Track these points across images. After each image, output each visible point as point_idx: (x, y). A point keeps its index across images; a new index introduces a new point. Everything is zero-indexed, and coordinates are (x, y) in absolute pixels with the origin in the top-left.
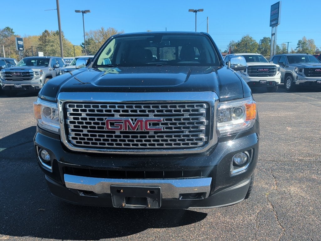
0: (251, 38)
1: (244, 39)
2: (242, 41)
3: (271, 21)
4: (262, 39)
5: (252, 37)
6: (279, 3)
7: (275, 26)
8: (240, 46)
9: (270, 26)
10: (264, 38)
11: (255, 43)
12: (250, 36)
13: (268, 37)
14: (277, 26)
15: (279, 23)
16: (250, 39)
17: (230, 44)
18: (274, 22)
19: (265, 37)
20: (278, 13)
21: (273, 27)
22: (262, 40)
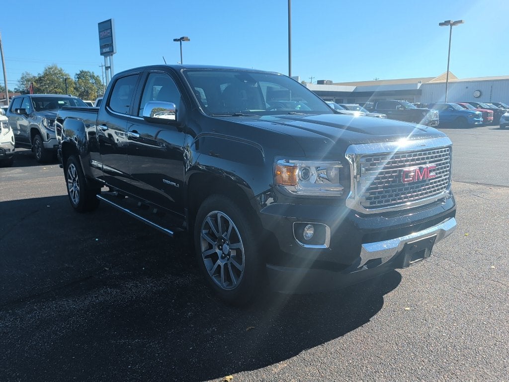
0: (61, 70)
1: (50, 72)
2: (46, 75)
3: (102, 47)
4: (78, 72)
5: (63, 69)
6: (110, 20)
7: (109, 55)
8: (44, 82)
9: (102, 54)
10: (81, 72)
11: (70, 78)
12: (59, 67)
13: (86, 71)
14: (112, 55)
15: (114, 52)
16: (59, 71)
17: (22, 78)
18: (107, 50)
19: (82, 70)
20: (112, 36)
21: (106, 57)
22: (78, 75)
